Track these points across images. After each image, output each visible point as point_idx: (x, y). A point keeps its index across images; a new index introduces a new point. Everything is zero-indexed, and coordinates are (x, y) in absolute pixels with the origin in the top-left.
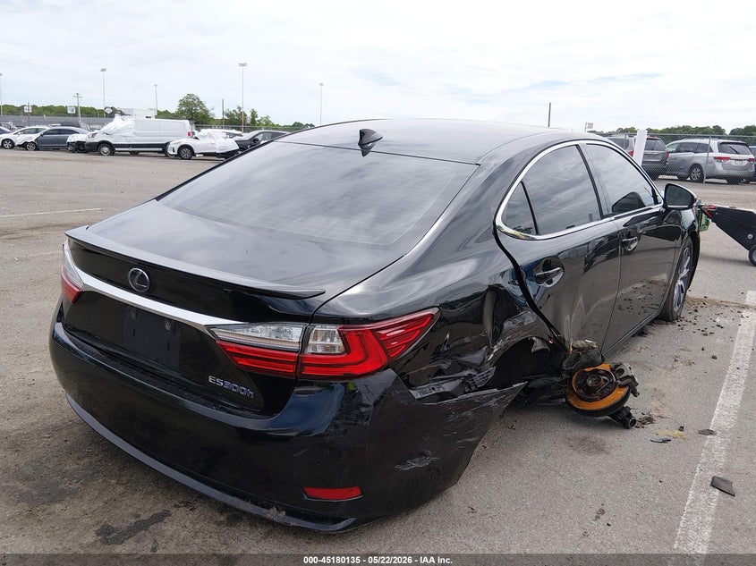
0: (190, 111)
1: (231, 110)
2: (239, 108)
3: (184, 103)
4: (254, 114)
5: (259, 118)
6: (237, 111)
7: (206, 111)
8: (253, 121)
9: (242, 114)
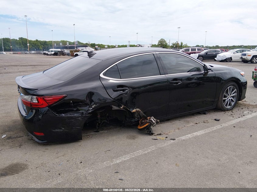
0: (161, 44)
1: (174, 43)
2: (177, 42)
3: (160, 42)
4: (182, 44)
5: (183, 45)
6: (176, 43)
7: (166, 44)
8: (181, 45)
9: (178, 44)
